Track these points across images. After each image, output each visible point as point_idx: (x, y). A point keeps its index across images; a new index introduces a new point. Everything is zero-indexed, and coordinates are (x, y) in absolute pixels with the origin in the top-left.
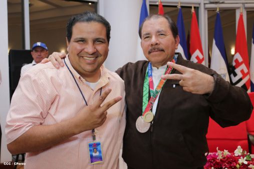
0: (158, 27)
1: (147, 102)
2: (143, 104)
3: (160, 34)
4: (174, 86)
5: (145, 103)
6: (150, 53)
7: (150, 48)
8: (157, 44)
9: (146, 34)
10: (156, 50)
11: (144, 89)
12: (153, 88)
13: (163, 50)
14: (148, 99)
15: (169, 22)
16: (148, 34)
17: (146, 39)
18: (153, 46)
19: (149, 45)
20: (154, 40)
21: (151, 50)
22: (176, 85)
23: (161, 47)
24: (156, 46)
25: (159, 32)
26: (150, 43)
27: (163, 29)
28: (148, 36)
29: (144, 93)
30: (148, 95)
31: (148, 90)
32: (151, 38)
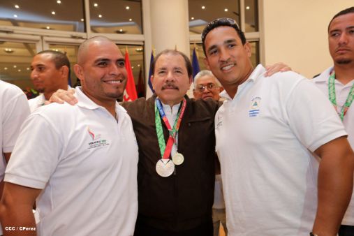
0: (175, 64)
1: (164, 144)
2: (160, 146)
3: (177, 71)
4: (190, 125)
6: (163, 89)
7: (165, 84)
8: (173, 81)
9: (162, 69)
10: (171, 87)
11: (158, 130)
12: (170, 128)
13: (177, 89)
14: (164, 140)
16: (164, 69)
17: (161, 74)
18: (169, 83)
19: (163, 81)
20: (170, 76)
21: (166, 86)
22: (191, 123)
23: (176, 84)
24: (172, 83)
25: (176, 68)
26: (166, 79)
27: (181, 66)
29: (159, 135)
30: (163, 136)
31: (162, 131)
32: (167, 73)
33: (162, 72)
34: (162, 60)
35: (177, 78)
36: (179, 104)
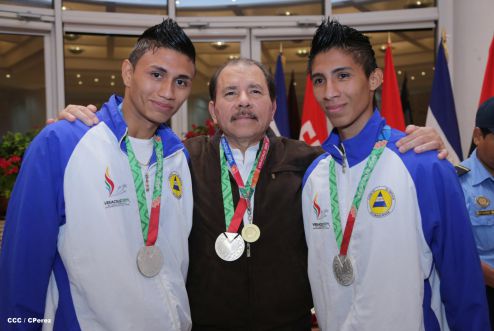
0: (251, 79)
1: (232, 209)
2: (226, 212)
3: (254, 90)
4: (273, 176)
6: (234, 119)
7: (237, 111)
8: (248, 106)
9: (231, 88)
10: (247, 115)
11: (223, 187)
12: (242, 184)
13: (255, 118)
15: (266, 75)
16: (234, 88)
17: (229, 97)
18: (242, 109)
19: (234, 106)
20: (243, 98)
21: (238, 114)
22: (276, 174)
23: (254, 111)
24: (247, 110)
25: (252, 86)
26: (238, 103)
28: (232, 92)
29: (225, 194)
30: (231, 197)
31: (230, 188)
32: (239, 95)
33: (231, 94)
34: (229, 75)
35: (254, 101)
36: (258, 145)
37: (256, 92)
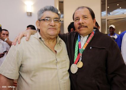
3: (85, 17)
5: (76, 57)
8: (83, 23)
10: (82, 26)
11: (76, 48)
12: (81, 48)
13: (86, 27)
16: (78, 17)
21: (80, 27)
22: (92, 47)
23: (85, 25)
25: (84, 16)
26: (79, 23)
27: (86, 14)
29: (76, 51)
30: (77, 52)
32: (79, 19)
33: (77, 19)
35: (85, 21)
37: (86, 17)
